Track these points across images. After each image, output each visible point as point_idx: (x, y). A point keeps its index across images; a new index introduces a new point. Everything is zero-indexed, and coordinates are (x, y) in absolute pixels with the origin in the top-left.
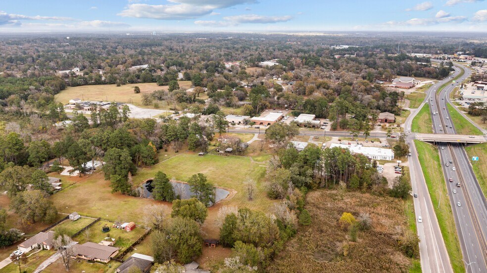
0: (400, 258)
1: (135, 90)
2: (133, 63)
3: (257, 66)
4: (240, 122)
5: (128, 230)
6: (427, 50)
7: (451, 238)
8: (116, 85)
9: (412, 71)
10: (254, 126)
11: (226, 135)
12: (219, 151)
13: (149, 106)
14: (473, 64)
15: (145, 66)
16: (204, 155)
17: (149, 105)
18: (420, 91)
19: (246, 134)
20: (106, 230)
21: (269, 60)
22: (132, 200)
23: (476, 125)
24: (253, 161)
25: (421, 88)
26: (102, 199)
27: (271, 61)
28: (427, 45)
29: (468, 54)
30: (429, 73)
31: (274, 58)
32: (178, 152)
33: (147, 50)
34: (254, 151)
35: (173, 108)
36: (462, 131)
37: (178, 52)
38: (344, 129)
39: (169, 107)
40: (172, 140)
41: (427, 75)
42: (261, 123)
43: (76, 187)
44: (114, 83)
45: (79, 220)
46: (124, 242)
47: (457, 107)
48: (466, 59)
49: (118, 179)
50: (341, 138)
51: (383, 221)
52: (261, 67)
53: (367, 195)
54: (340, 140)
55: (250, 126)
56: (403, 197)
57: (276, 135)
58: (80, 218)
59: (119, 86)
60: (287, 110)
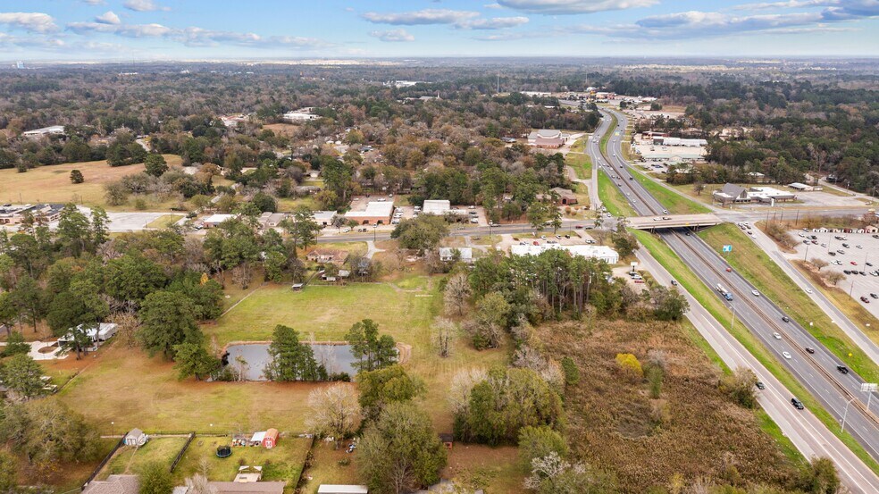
0: (735, 411)
1: (72, 178)
2: (24, 125)
3: (282, 121)
4: (325, 223)
5: (269, 445)
6: (542, 86)
7: (779, 370)
8: (16, 169)
9: (545, 120)
10: (356, 228)
11: (319, 246)
12: (325, 278)
13: (123, 207)
14: (623, 105)
15: (57, 129)
16: (302, 288)
17: (122, 205)
18: (576, 151)
19: (350, 243)
20: (224, 453)
21: (295, 109)
22: (226, 388)
23: (690, 198)
24: (398, 290)
25: (575, 146)
26: (161, 396)
27: (299, 111)
28: (533, 77)
29: (605, 91)
30: (571, 121)
31: (303, 107)
32: (247, 288)
33: (34, 97)
34: (390, 272)
35: (177, 206)
36: (677, 209)
37: (103, 98)
38: (509, 220)
39: (169, 204)
40: (235, 267)
41: (569, 126)
42: (366, 222)
43: (83, 380)
44: (12, 166)
45: (150, 445)
46: (278, 469)
47: (645, 172)
48: (606, 98)
49: (194, 351)
50: (516, 235)
51: (673, 359)
52: (289, 122)
53: (620, 322)
54: (516, 239)
55: (349, 228)
56: (674, 319)
57: (424, 240)
58: (149, 439)
59: (22, 170)
60: (391, 195)
